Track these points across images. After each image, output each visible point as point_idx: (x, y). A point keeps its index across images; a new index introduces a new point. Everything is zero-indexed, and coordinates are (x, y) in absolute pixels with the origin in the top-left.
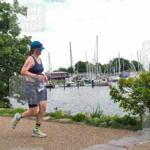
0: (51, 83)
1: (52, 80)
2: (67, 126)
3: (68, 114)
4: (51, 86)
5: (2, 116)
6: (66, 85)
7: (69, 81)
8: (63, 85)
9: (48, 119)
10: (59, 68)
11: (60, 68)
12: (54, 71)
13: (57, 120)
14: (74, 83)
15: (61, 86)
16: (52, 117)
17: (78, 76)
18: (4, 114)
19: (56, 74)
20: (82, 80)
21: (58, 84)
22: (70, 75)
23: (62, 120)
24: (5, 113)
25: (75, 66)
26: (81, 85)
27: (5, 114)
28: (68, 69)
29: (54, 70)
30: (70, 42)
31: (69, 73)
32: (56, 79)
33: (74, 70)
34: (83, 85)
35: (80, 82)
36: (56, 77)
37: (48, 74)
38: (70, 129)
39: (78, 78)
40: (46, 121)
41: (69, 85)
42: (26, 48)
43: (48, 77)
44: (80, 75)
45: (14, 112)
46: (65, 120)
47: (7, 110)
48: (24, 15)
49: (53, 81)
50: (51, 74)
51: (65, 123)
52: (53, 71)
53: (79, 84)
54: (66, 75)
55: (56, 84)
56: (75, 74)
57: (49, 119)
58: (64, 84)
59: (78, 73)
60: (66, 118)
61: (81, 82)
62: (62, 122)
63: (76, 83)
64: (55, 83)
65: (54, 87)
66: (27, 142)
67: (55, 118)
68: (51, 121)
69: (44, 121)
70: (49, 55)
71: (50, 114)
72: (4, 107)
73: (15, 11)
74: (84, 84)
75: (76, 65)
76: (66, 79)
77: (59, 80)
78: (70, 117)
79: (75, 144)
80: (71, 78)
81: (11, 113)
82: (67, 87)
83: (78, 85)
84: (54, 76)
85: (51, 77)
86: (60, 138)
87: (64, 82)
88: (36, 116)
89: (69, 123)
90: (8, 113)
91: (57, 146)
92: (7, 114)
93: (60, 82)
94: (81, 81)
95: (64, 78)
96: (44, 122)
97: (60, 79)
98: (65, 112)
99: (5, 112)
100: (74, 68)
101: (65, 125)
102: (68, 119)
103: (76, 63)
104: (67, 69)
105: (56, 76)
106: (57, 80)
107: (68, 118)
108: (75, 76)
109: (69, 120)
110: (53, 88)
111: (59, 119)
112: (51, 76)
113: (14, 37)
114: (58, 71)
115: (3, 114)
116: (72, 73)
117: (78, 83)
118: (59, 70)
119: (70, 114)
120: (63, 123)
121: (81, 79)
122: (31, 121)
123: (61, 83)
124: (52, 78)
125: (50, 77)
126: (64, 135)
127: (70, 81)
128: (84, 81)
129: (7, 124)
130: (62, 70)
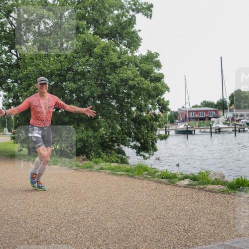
0: (188, 127)
1: (189, 121)
2: (219, 197)
3: (220, 178)
4: (189, 131)
5: (115, 174)
6: (213, 130)
7: (218, 123)
8: (208, 130)
9: (187, 185)
10: (202, 102)
11: (204, 102)
12: (193, 107)
13: (202, 187)
14: (227, 126)
15: (205, 132)
16: (194, 181)
17: (234, 116)
18: (117, 173)
19: (197, 112)
20: (242, 122)
21: (200, 127)
22: (221, 113)
23: (210, 187)
24: (120, 171)
25: (230, 98)
26: (241, 130)
27: (119, 173)
28: (218, 103)
29: (194, 105)
30: (221, 58)
31: (219, 109)
32: (196, 119)
33: (228, 105)
34: (244, 131)
35: (238, 125)
36: (197, 116)
37: (183, 112)
38: (225, 203)
39: (235, 118)
40: (185, 187)
41: (219, 131)
42: (151, 69)
43: (184, 116)
44: (239, 113)
45: (132, 170)
46: (216, 187)
47: (122, 166)
48: (148, 17)
49: (192, 122)
50: (189, 111)
51: (215, 192)
52: (191, 106)
53: (237, 129)
54: (214, 113)
55: (196, 129)
56: (230, 111)
57: (189, 185)
58: (211, 128)
59: (234, 110)
60: (218, 184)
61: (241, 125)
62: (211, 191)
63: (232, 127)
64: (196, 126)
65: (193, 132)
66: (157, 218)
67: (199, 184)
68: (192, 188)
69: (181, 186)
70: (185, 79)
71: (190, 176)
72: (117, 162)
73: (133, 10)
74: (246, 129)
75: (232, 97)
76: (212, 119)
77: (202, 121)
78: (225, 183)
79: (235, 228)
80: (222, 119)
81: (128, 171)
82: (216, 132)
83: (235, 131)
84: (192, 114)
85: (189, 116)
86: (209, 216)
87: (211, 125)
88: (167, 178)
89: (223, 192)
90: (123, 171)
91: (205, 229)
92: (123, 173)
93: (203, 124)
94: (240, 123)
95: (210, 119)
96: (181, 188)
97: (203, 119)
98: (215, 174)
99: (120, 169)
100: (228, 101)
101: (217, 196)
102: (219, 185)
103: (232, 94)
104: (216, 103)
105: (196, 114)
106: (199, 121)
107: (221, 185)
108: (229, 115)
109: (222, 187)
110: (192, 134)
111: (205, 186)
112: (189, 114)
113: (132, 52)
114: (200, 107)
115: (117, 171)
116: (225, 111)
117: (235, 127)
118: (202, 104)
119: (224, 177)
120: (213, 192)
121: (239, 120)
122: (160, 185)
123: (205, 127)
124: (190, 118)
125: (186, 116)
126: (215, 212)
127: (220, 123)
128: (245, 124)
129: (123, 188)
130: (206, 104)
